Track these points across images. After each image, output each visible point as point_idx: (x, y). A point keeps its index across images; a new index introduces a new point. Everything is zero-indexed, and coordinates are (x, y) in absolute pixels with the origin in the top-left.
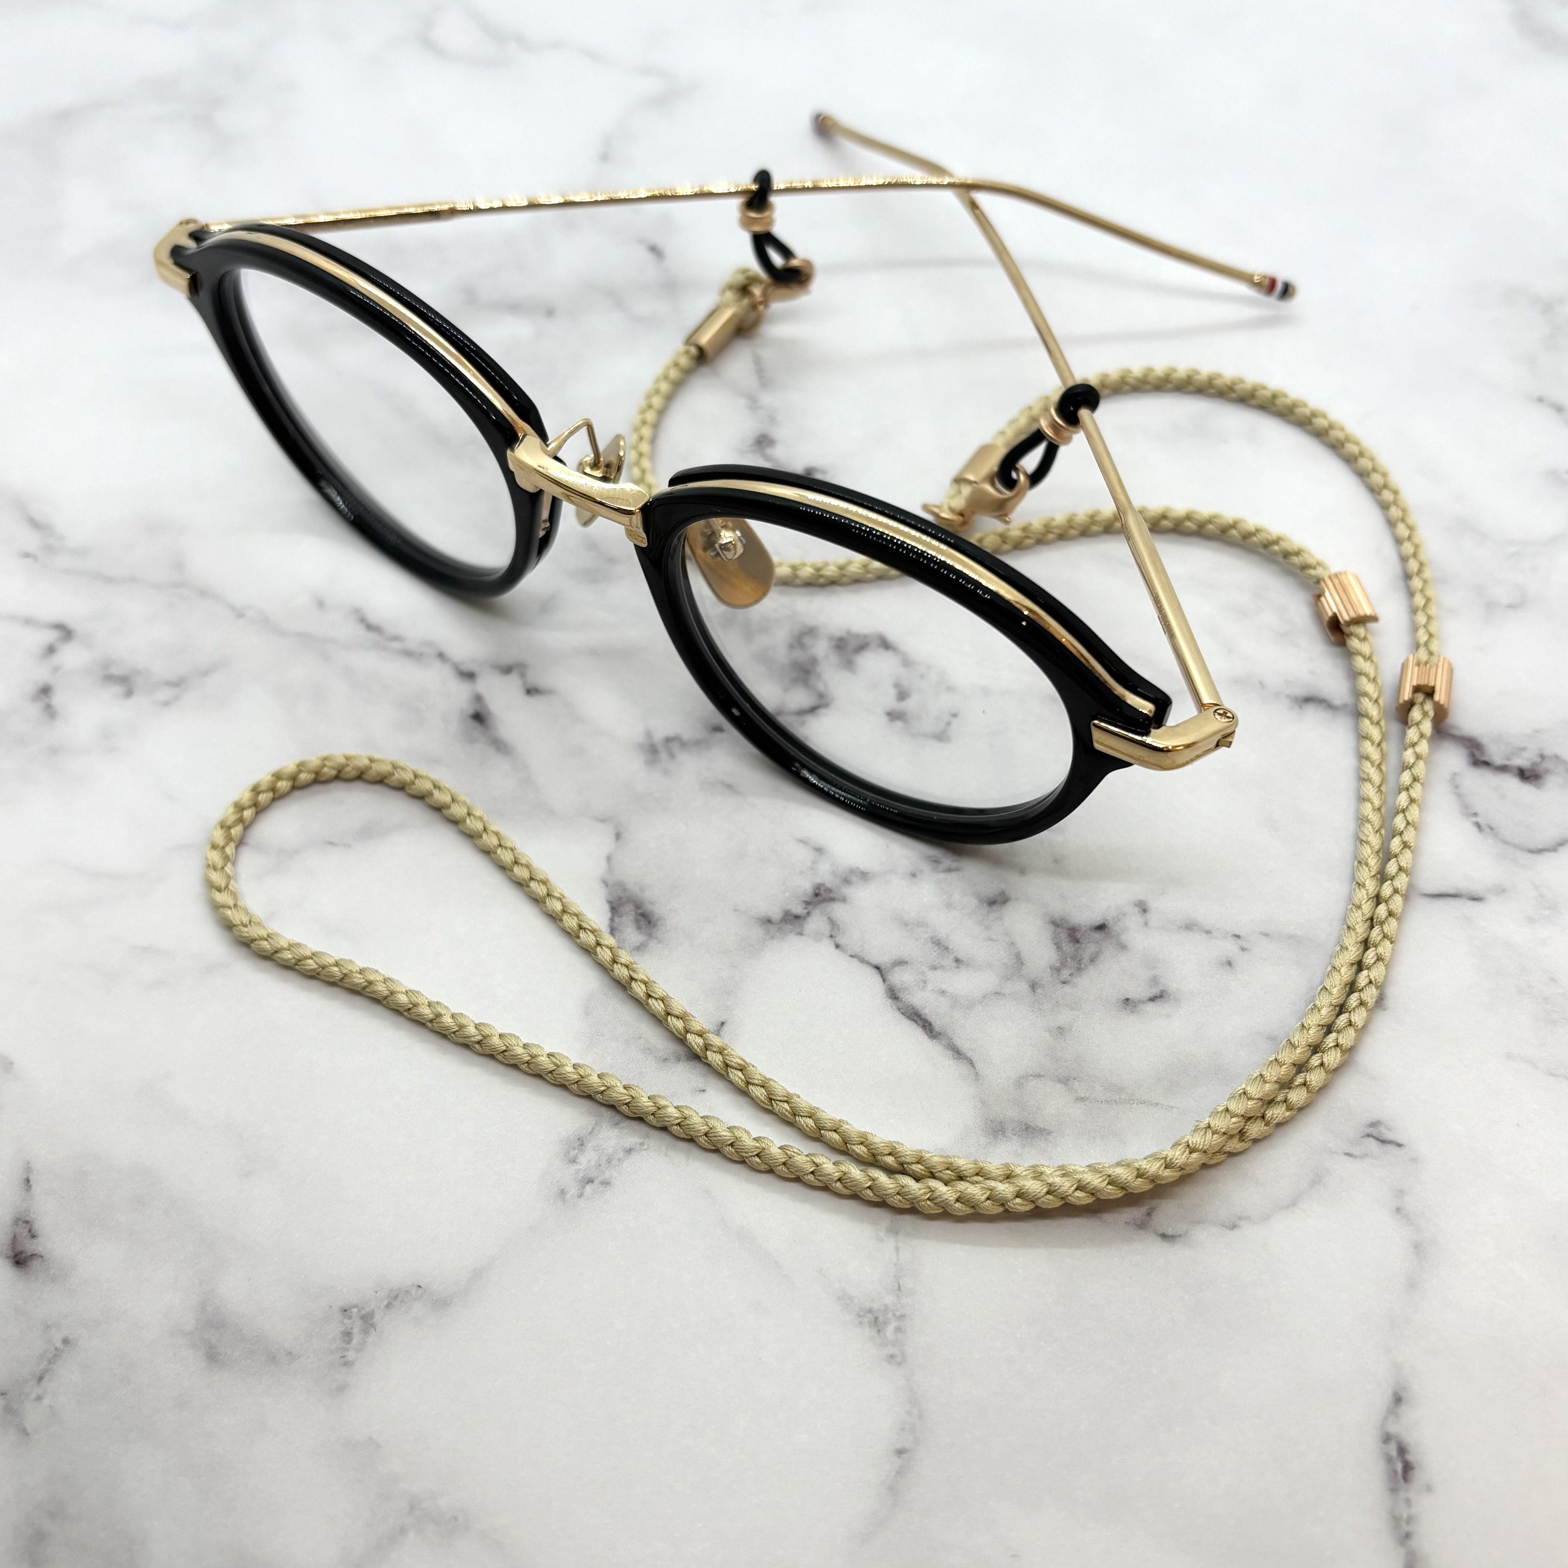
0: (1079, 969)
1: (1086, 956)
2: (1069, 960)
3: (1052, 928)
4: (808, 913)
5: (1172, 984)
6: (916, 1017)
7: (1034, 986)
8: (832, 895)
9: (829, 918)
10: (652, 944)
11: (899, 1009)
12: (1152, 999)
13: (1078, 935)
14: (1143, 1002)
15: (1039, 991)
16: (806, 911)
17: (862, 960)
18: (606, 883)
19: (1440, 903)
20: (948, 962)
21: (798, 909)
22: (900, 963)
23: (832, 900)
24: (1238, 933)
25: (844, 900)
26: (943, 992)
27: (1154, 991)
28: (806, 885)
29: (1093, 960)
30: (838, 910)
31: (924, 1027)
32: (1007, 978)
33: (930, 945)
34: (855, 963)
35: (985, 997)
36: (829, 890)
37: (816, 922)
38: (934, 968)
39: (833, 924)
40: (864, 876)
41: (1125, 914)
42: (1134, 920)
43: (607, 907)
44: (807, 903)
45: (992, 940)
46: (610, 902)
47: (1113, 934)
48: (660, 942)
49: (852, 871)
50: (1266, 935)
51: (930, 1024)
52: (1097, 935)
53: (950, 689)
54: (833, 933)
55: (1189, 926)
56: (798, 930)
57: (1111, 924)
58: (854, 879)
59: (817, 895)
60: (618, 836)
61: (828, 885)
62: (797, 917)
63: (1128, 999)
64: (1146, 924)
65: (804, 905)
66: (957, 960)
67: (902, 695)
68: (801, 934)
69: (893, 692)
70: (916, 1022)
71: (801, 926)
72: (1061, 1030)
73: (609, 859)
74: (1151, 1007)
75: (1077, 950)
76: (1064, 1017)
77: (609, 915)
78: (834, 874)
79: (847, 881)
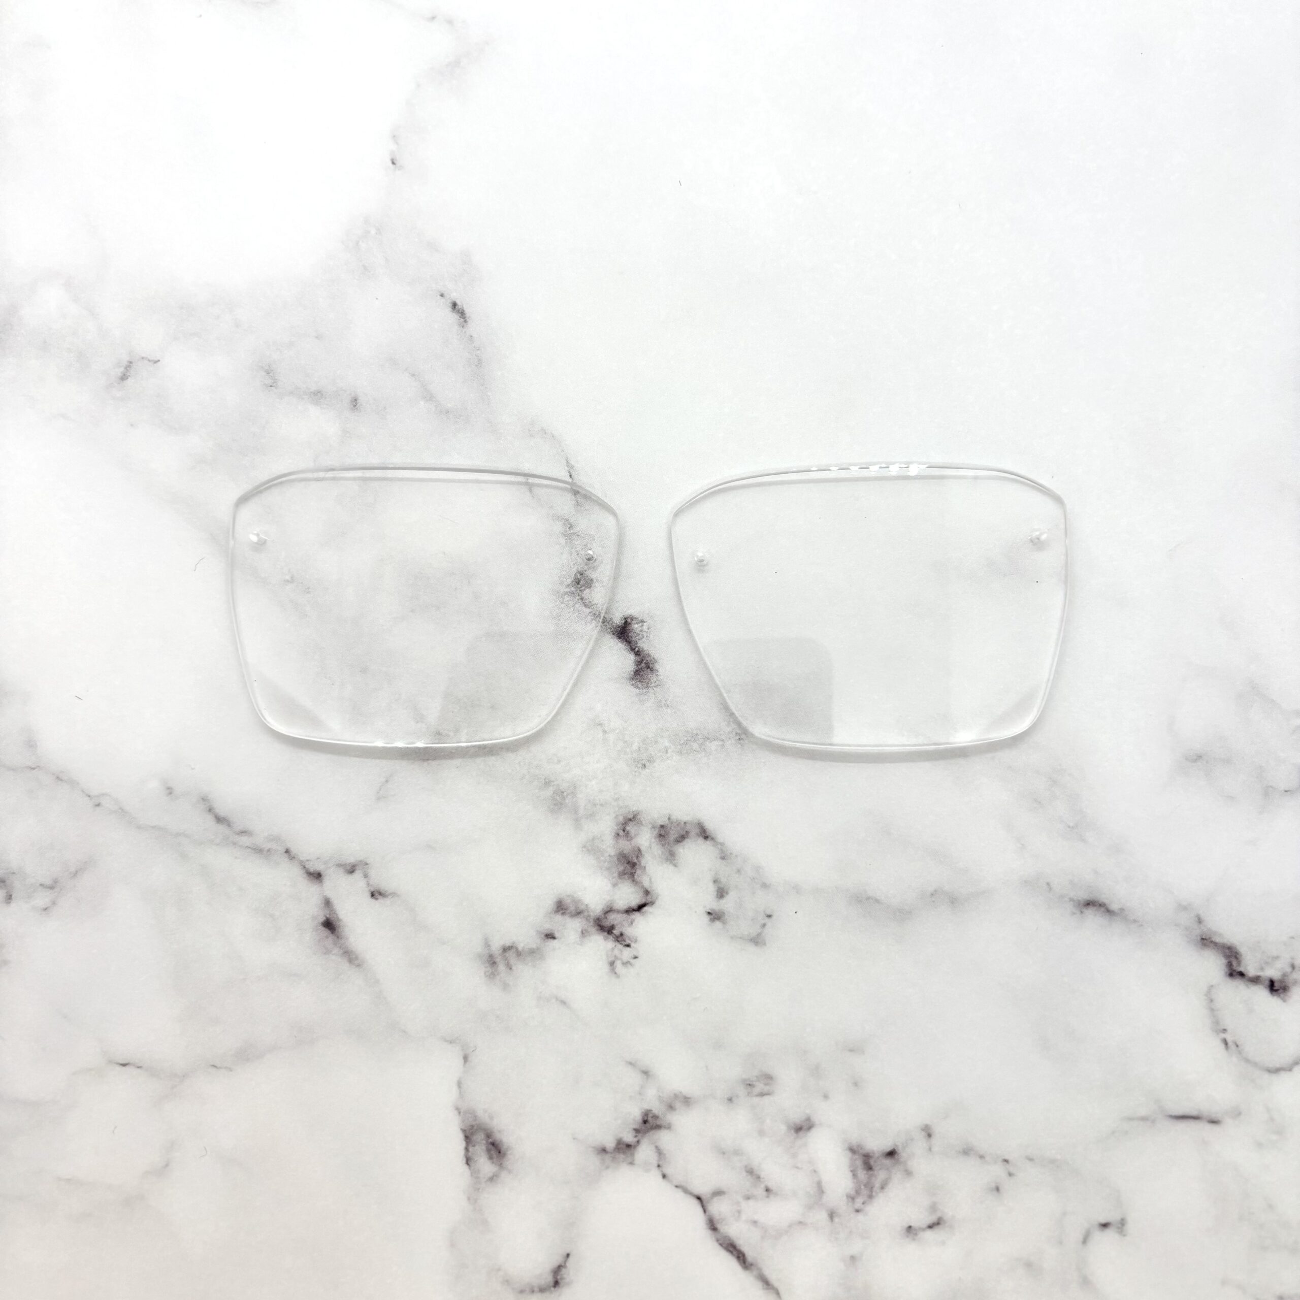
0: (871, 1197)
1: (877, 1185)
2: (863, 1187)
3: (849, 1154)
4: (638, 1142)
5: (948, 1212)
6: (732, 1248)
7: (832, 1215)
8: (658, 1122)
9: (657, 1147)
10: (504, 1174)
11: (718, 1240)
12: (930, 1227)
13: (872, 1162)
14: (923, 1230)
15: (836, 1220)
16: (636, 1139)
17: (686, 1191)
18: (458, 1110)
19: (1182, 1125)
20: (760, 1191)
21: (629, 1138)
22: (718, 1193)
23: (658, 1127)
24: (1006, 1157)
25: (669, 1127)
26: (755, 1222)
27: (932, 1219)
28: (636, 1114)
29: (882, 1188)
30: (664, 1138)
31: (738, 1258)
32: (810, 1207)
33: (744, 1174)
34: (680, 1194)
35: (790, 1226)
36: (656, 1117)
37: (645, 1152)
38: (748, 1198)
39: (659, 1152)
40: (687, 1101)
41: (912, 1140)
42: (919, 1146)
43: (460, 1137)
44: (637, 1131)
45: (797, 1168)
46: (464, 1131)
47: (902, 1160)
48: (510, 1172)
49: (676, 1096)
50: (1031, 1159)
51: (744, 1255)
52: (888, 1162)
53: (765, 886)
54: (661, 1163)
55: (967, 1151)
56: (629, 1160)
57: (900, 1149)
58: (678, 1105)
59: (645, 1122)
60: (466, 1058)
61: (656, 1111)
62: (628, 1146)
63: (910, 1227)
64: (930, 1149)
65: (634, 1133)
66: (768, 1190)
67: (721, 893)
68: (631, 1163)
69: (712, 888)
70: (731, 1252)
71: (633, 1155)
72: (853, 1258)
73: (459, 1084)
74: (929, 1235)
75: (870, 1177)
76: (856, 1247)
77: (463, 1144)
78: (660, 1099)
79: (671, 1107)
